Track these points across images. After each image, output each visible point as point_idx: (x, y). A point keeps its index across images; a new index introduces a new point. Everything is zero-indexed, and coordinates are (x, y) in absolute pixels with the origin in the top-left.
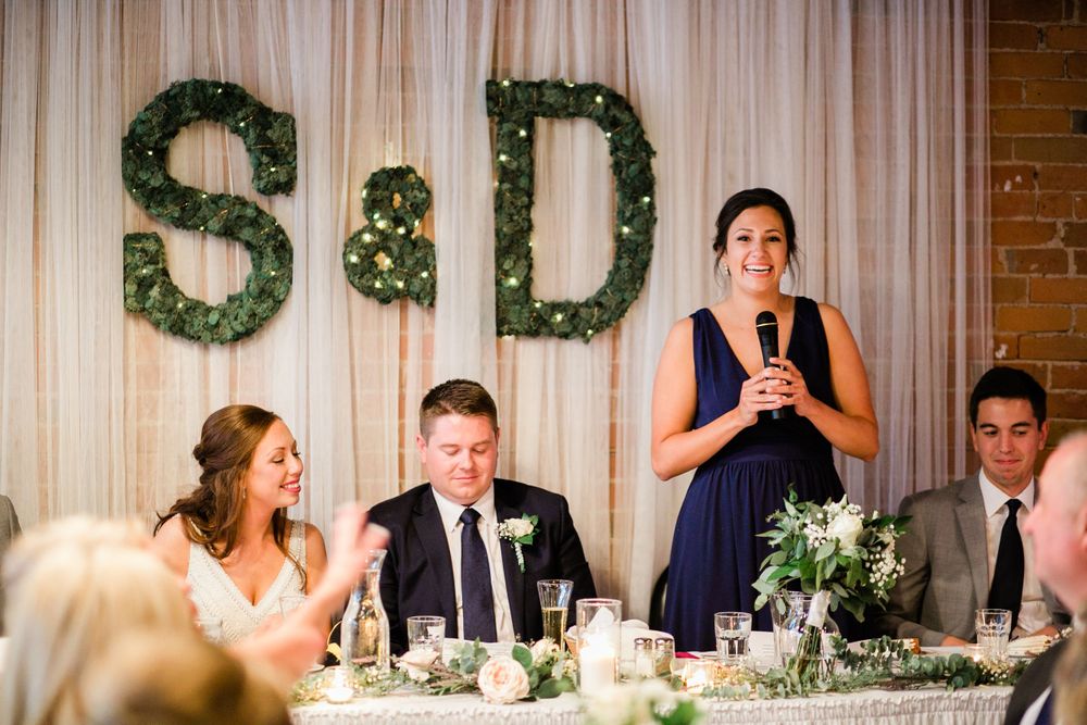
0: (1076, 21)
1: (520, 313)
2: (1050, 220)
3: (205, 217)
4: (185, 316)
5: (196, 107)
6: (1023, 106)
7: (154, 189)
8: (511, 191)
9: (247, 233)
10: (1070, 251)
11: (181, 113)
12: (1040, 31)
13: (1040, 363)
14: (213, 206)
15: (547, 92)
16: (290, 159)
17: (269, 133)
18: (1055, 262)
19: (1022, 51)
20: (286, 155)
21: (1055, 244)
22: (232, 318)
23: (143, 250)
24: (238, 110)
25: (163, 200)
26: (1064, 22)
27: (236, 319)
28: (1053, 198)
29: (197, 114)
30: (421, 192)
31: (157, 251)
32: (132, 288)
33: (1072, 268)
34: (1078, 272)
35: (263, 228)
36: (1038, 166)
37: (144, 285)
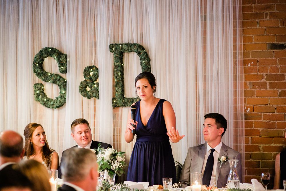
0: (268, 18)
1: (120, 101)
2: (262, 74)
3: (49, 79)
4: (47, 102)
5: (46, 54)
6: (253, 43)
7: (39, 73)
8: (117, 71)
9: (58, 83)
10: (268, 82)
11: (43, 55)
12: (258, 22)
13: (259, 113)
14: (51, 77)
15: (124, 46)
16: (65, 65)
17: (61, 59)
18: (264, 85)
19: (253, 28)
20: (65, 64)
21: (263, 80)
22: (56, 102)
23: (37, 87)
24: (54, 54)
25: (40, 76)
26: (265, 19)
27: (57, 103)
28: (262, 68)
29: (46, 55)
30: (96, 72)
31: (40, 87)
32: (35, 96)
33: (268, 87)
34: (270, 88)
35: (61, 81)
36: (258, 59)
37: (38, 95)
